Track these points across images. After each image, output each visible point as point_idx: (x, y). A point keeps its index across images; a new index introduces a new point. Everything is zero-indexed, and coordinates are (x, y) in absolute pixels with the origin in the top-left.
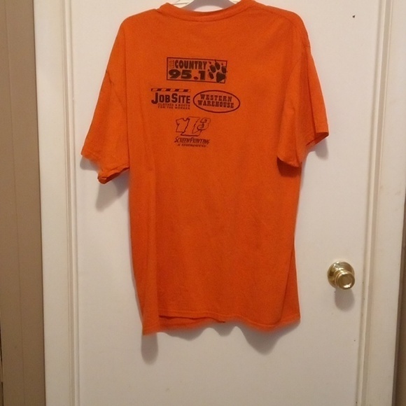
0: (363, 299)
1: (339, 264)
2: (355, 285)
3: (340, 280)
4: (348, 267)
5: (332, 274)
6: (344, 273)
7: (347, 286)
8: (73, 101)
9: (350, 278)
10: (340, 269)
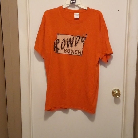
0: (123, 100)
1: (115, 89)
2: (121, 96)
3: (116, 95)
4: (118, 90)
5: (113, 92)
6: (117, 92)
7: (118, 96)
8: (30, 39)
9: (119, 94)
10: (116, 91)
